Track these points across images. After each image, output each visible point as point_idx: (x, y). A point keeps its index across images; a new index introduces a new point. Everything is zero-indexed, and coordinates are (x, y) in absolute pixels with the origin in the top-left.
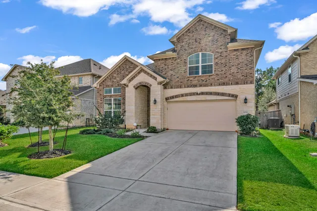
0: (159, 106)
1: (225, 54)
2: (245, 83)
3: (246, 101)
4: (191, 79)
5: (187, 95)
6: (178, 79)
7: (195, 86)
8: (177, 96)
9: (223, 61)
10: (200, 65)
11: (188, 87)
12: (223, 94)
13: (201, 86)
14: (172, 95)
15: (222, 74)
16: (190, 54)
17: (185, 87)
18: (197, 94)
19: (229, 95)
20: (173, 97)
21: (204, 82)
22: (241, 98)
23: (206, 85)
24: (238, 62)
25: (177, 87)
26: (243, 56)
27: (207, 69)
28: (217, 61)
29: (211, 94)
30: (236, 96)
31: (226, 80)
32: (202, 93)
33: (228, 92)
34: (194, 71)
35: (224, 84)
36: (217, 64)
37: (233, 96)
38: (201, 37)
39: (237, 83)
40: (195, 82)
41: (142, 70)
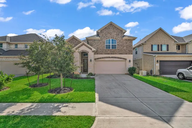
0: (93, 62)
1: (122, 41)
2: (129, 54)
3: (130, 61)
4: (107, 50)
5: (105, 58)
6: (101, 50)
7: (109, 54)
8: (100, 58)
9: (121, 44)
10: (111, 44)
11: (106, 54)
12: (121, 58)
13: (111, 54)
14: (98, 58)
15: (120, 49)
16: (106, 39)
17: (104, 54)
18: (110, 57)
19: (123, 59)
20: (98, 59)
21: (113, 52)
22: (128, 60)
23: (114, 54)
24: (127, 45)
25: (100, 54)
26: (129, 43)
27: (114, 47)
28: (118, 43)
29: (116, 58)
30: (126, 59)
31: (122, 52)
32: (112, 57)
33: (123, 57)
34: (108, 47)
35: (121, 54)
36: (118, 45)
37: (125, 59)
38: (111, 32)
39: (126, 54)
40: (109, 52)
41: (83, 44)
